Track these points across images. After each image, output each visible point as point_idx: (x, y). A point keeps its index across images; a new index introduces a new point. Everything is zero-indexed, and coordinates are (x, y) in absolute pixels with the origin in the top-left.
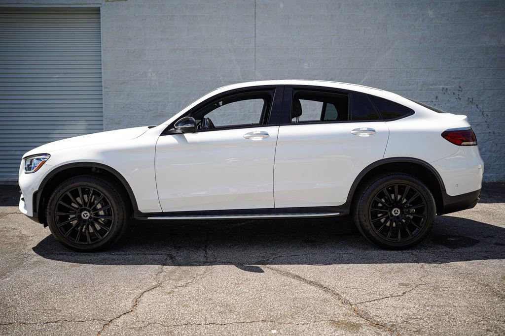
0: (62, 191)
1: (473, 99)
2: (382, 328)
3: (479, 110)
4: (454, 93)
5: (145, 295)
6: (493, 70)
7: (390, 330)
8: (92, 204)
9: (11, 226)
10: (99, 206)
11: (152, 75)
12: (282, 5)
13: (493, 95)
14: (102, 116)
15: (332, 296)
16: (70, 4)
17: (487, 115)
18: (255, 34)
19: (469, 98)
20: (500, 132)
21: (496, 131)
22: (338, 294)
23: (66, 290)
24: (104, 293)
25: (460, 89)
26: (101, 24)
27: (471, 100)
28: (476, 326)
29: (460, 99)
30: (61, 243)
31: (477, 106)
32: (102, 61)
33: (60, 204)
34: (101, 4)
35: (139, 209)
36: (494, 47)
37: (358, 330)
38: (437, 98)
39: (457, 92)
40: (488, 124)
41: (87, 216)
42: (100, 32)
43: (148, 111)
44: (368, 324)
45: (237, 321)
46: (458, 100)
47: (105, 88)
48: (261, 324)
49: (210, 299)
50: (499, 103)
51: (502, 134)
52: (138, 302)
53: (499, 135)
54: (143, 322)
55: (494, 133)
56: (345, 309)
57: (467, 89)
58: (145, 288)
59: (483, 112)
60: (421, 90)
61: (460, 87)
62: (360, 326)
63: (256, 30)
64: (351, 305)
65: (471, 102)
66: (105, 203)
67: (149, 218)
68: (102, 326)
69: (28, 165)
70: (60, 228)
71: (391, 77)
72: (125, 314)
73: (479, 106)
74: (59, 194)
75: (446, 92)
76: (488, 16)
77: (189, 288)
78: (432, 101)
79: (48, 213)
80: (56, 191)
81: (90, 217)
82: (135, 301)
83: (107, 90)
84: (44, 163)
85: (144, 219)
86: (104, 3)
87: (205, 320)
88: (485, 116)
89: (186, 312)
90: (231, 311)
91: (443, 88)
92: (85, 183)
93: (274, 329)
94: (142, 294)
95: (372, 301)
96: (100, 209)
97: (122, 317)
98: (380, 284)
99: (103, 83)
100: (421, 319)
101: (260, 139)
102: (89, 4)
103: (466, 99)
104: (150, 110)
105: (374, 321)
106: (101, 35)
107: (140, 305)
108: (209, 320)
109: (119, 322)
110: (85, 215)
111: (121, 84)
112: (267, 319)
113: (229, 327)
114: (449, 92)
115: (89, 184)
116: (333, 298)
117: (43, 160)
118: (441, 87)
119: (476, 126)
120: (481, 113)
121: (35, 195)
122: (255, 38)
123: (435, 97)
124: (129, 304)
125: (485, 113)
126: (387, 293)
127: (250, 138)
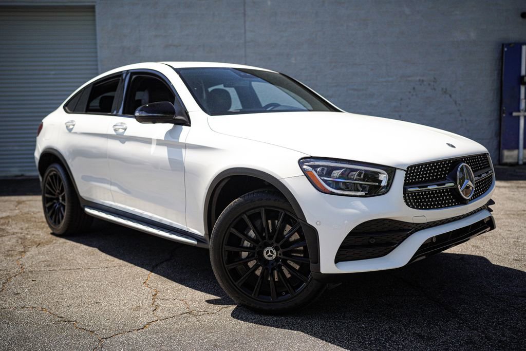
1: (446, 89)
3: (452, 100)
4: (429, 84)
13: (464, 85)
16: (65, 3)
17: (460, 104)
18: (245, 30)
20: (471, 119)
21: (467, 119)
26: (97, 21)
29: (435, 89)
31: (450, 95)
34: (96, 2)
39: (432, 83)
40: (460, 113)
42: (96, 29)
50: (470, 93)
53: (471, 123)
57: (441, 80)
59: (456, 101)
60: (400, 82)
61: (435, 78)
63: (246, 27)
65: (444, 92)
75: (423, 83)
78: (410, 92)
88: (457, 104)
91: (420, 80)
102: (84, 2)
103: (441, 89)
106: (97, 32)
118: (418, 78)
122: (245, 34)
123: (412, 88)
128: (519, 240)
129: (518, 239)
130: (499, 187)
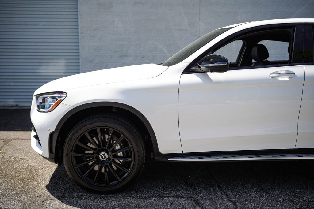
0: (80, 132)
8: (111, 146)
9: (18, 155)
10: (118, 147)
11: (118, 23)
14: (79, 56)
30: (78, 184)
32: (79, 12)
33: (77, 145)
35: (160, 150)
41: (105, 157)
43: (115, 52)
47: (82, 33)
66: (124, 144)
67: (169, 159)
69: (41, 103)
70: (77, 170)
74: (77, 135)
79: (64, 155)
80: (73, 132)
81: (109, 159)
83: (82, 35)
84: (60, 102)
85: (164, 160)
92: (104, 124)
96: (119, 151)
99: (79, 30)
101: (286, 78)
104: (117, 51)
110: (103, 156)
111: (94, 30)
115: (109, 125)
117: (59, 99)
121: (51, 136)
127: (276, 78)
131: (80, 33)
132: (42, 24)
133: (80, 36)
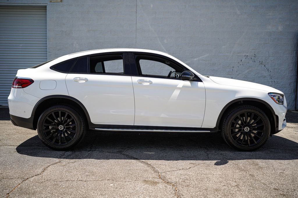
1: (262, 62)
2: (169, 184)
3: (266, 68)
4: (251, 58)
5: (50, 166)
6: (273, 45)
7: (173, 185)
11: (76, 45)
12: (152, 6)
13: (274, 60)
15: (150, 168)
16: (29, 4)
17: (271, 71)
18: (136, 22)
19: (260, 61)
20: (278, 81)
21: (275, 81)
22: (154, 168)
23: (8, 164)
24: (28, 165)
25: (255, 56)
26: (47, 15)
27: (261, 62)
28: (219, 183)
29: (255, 62)
31: (265, 65)
32: (47, 37)
34: (47, 4)
36: (274, 32)
37: (156, 184)
38: (241, 61)
39: (253, 58)
40: (271, 77)
42: (46, 20)
44: (163, 182)
45: (94, 180)
46: (254, 62)
47: (49, 52)
48: (106, 181)
49: (85, 169)
50: (278, 64)
51: (279, 83)
52: (45, 170)
53: (278, 83)
54: (44, 179)
55: (274, 82)
56: (155, 175)
57: (259, 56)
58: (51, 163)
59: (268, 69)
60: (232, 56)
61: (255, 55)
62: (158, 183)
63: (137, 20)
64: (159, 173)
65: (261, 63)
68: (22, 181)
71: (215, 48)
72: (36, 175)
73: (266, 66)
75: (247, 57)
76: (271, 14)
77: (75, 164)
78: (239, 63)
82: (44, 169)
83: (50, 53)
86: (49, 3)
87: (78, 179)
88: (269, 71)
89: (69, 175)
90: (93, 175)
91: (245, 55)
93: (112, 184)
94: (49, 166)
95: (171, 171)
97: (34, 177)
98: (179, 163)
99: (48, 49)
100: (192, 180)
102: (40, 4)
103: (259, 62)
105: (167, 181)
106: (47, 21)
107: (46, 171)
108: (80, 178)
109: (32, 179)
111: (58, 50)
112: (111, 179)
113: (89, 182)
114: (249, 57)
116: (150, 169)
118: (244, 54)
119: (264, 78)
120: (267, 70)
122: (136, 24)
123: (240, 60)
124: (40, 171)
125: (269, 70)
126: (181, 168)
128: (285, 172)
129: (284, 170)
130: (289, 127)
131: (48, 52)
132: (21, 45)
133: (48, 54)
